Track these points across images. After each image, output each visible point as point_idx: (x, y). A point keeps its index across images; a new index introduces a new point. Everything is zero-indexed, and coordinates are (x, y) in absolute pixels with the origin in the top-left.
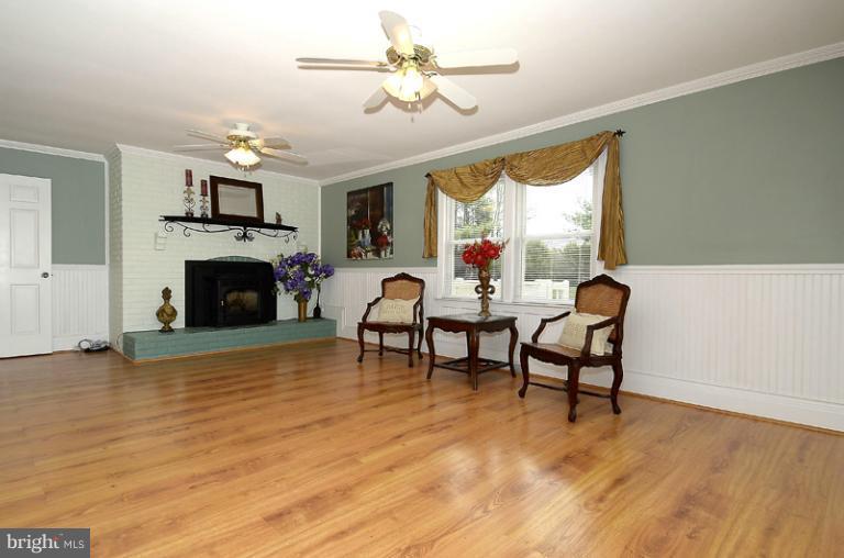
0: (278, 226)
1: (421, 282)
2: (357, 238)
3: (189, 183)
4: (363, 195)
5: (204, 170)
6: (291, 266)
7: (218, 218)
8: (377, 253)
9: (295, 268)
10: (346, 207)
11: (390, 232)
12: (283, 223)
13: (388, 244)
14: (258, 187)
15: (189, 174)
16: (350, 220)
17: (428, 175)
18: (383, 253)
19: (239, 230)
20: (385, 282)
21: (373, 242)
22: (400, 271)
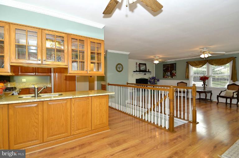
0: (149, 72)
1: (186, 83)
2: (166, 74)
3: (137, 65)
4: (168, 65)
5: (139, 62)
6: (152, 79)
7: (140, 71)
8: (172, 77)
9: (153, 80)
10: (163, 67)
11: (175, 73)
12: (150, 71)
13: (175, 75)
14: (145, 64)
15: (137, 63)
16: (164, 70)
17: (187, 62)
18: (173, 77)
19: (144, 73)
20: (178, 83)
21: (171, 75)
22: (181, 81)
